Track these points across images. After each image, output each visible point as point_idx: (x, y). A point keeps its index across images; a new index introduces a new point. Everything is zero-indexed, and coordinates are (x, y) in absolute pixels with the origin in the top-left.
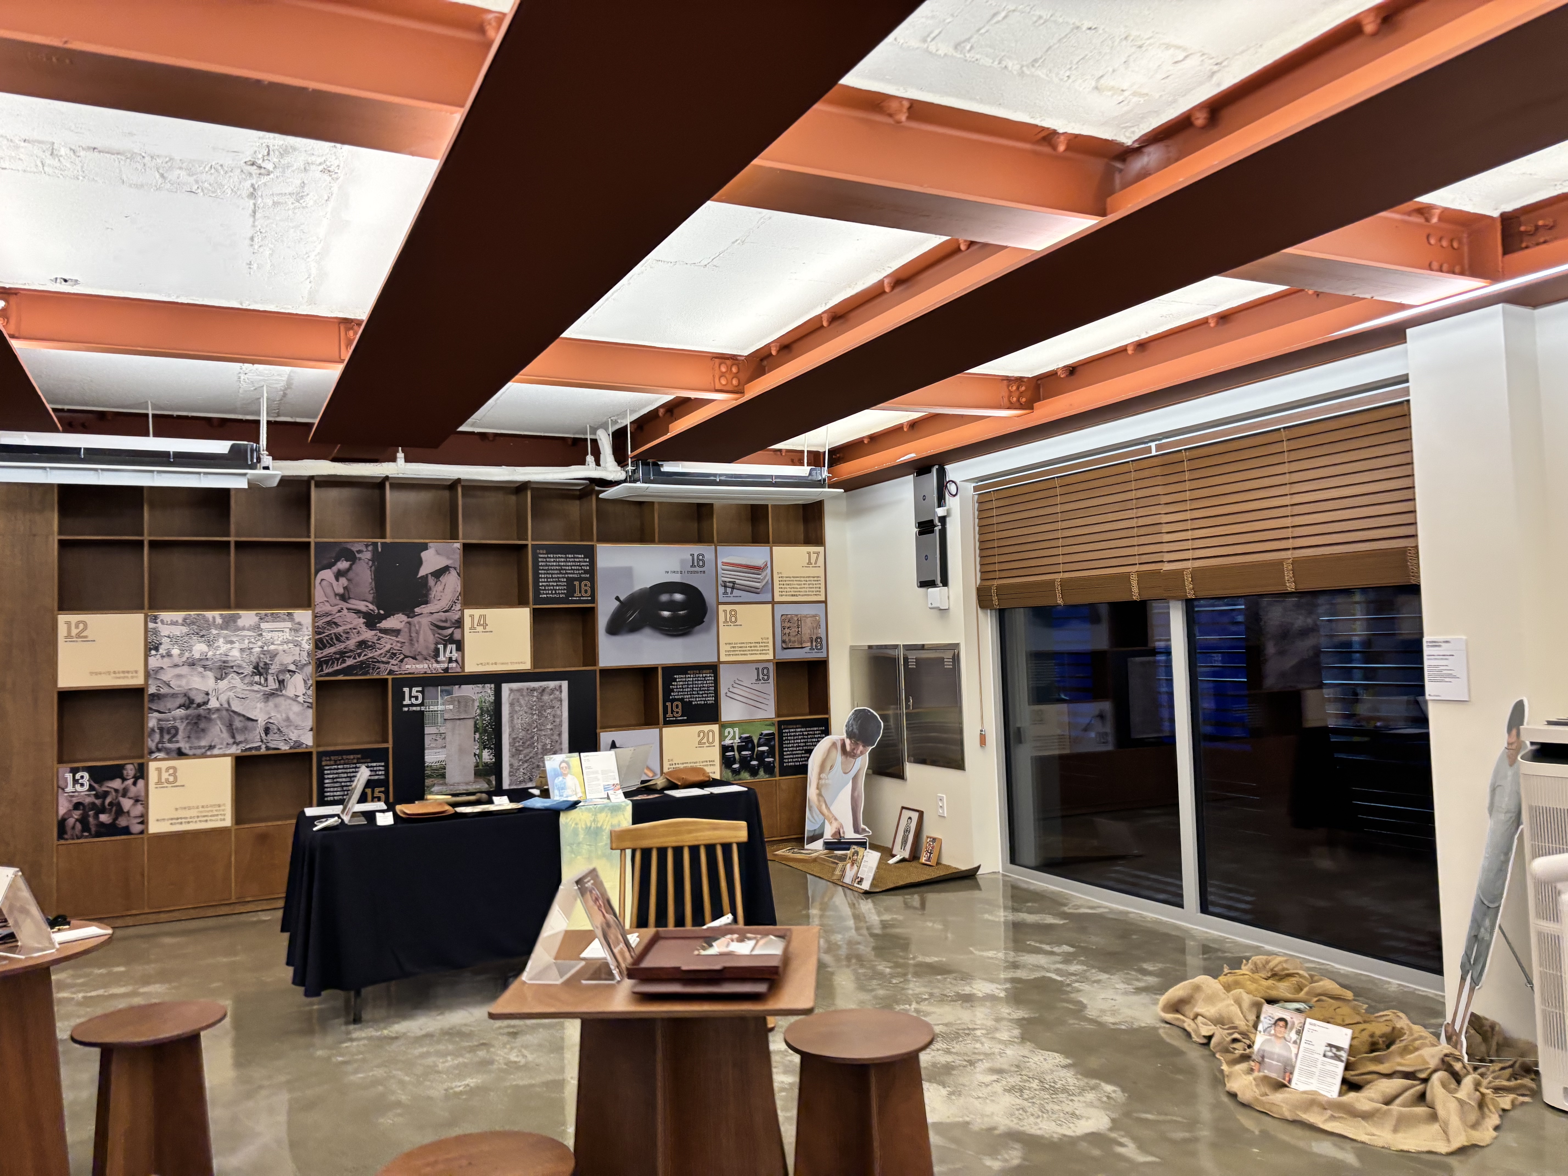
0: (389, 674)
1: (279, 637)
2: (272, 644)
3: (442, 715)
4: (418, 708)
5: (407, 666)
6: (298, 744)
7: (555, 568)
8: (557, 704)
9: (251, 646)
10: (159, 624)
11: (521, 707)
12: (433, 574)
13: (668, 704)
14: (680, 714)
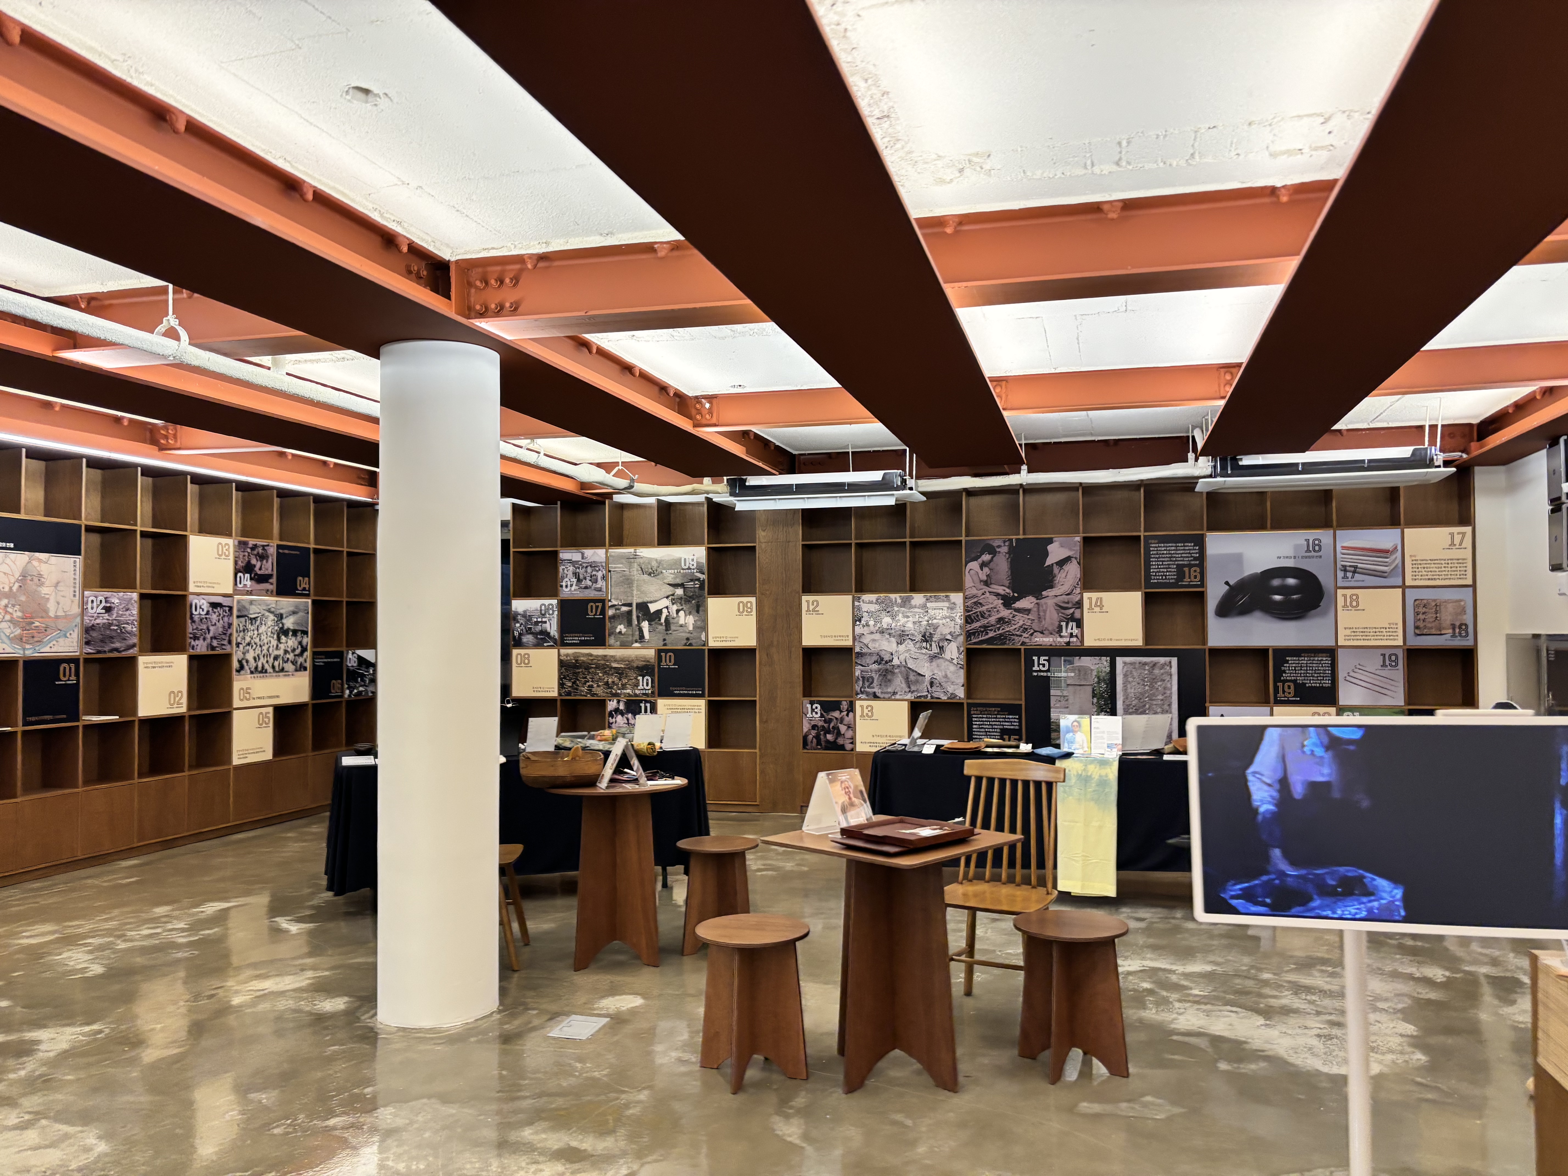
0: (1022, 645)
1: (939, 614)
2: (935, 619)
3: (1065, 681)
4: (1045, 674)
5: (1036, 639)
6: (954, 695)
7: (1165, 556)
8: (1168, 678)
9: (920, 620)
10: (862, 603)
11: (1134, 678)
12: (1057, 563)
13: (1280, 684)
14: (1292, 694)
